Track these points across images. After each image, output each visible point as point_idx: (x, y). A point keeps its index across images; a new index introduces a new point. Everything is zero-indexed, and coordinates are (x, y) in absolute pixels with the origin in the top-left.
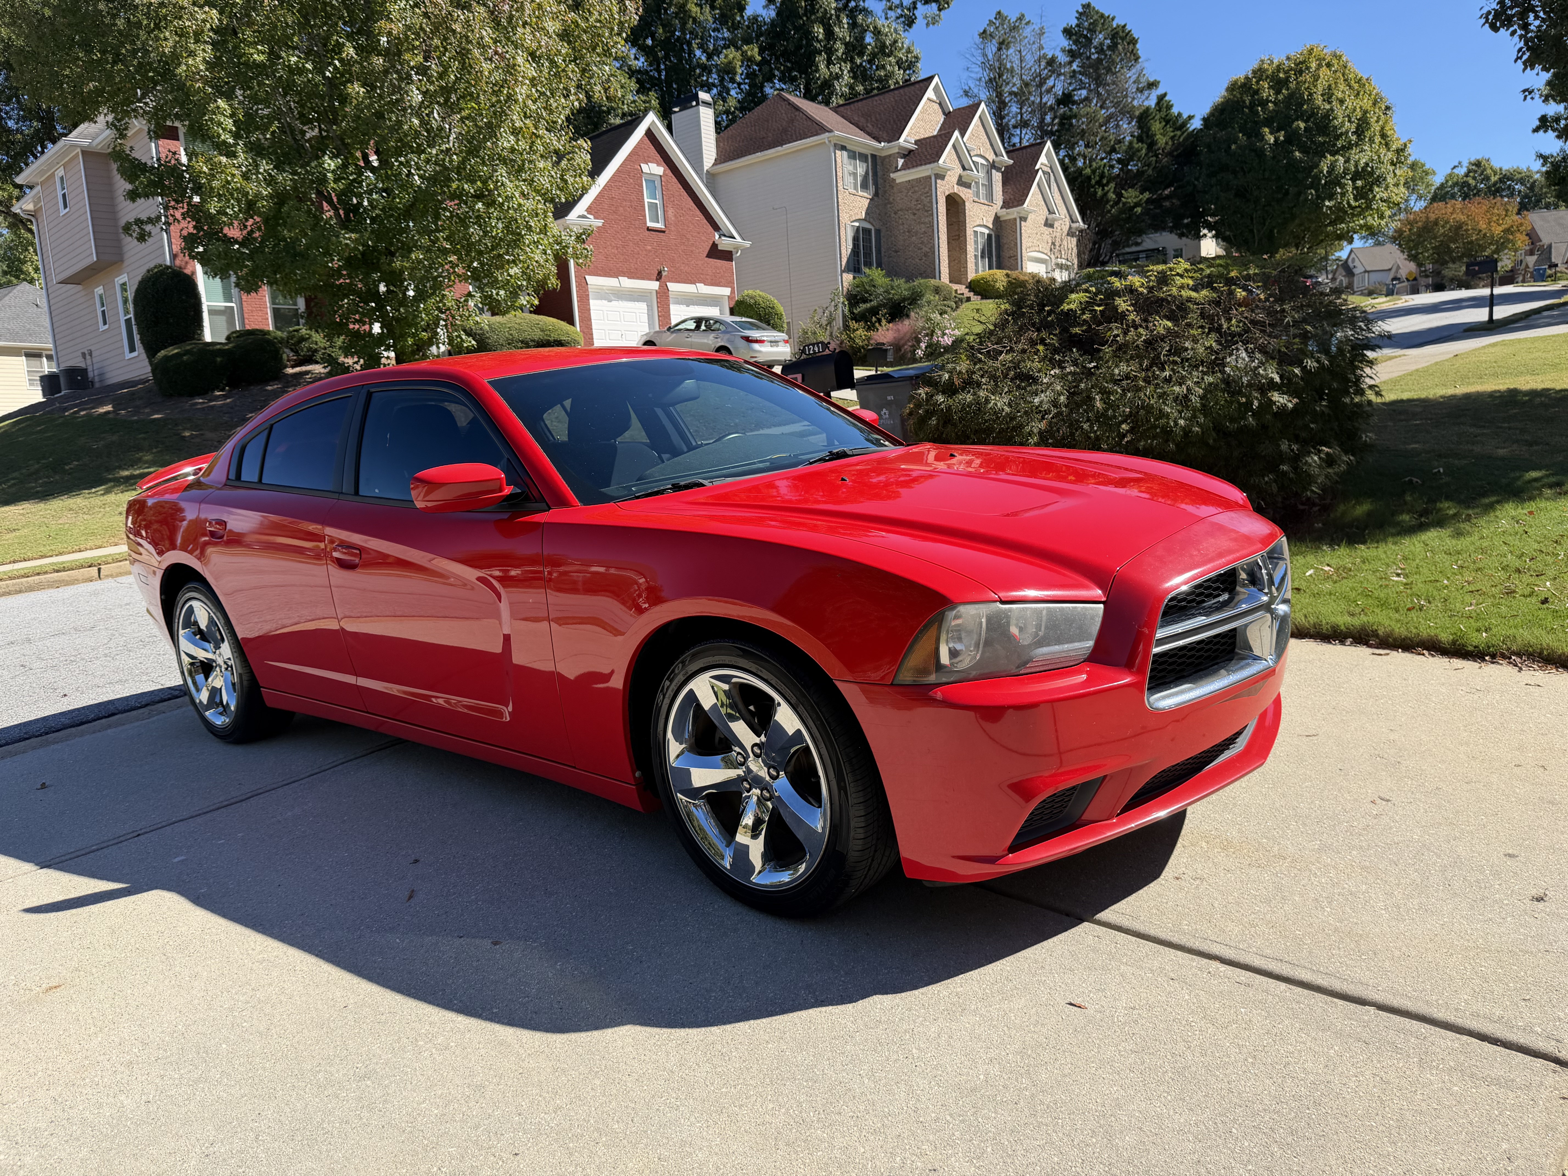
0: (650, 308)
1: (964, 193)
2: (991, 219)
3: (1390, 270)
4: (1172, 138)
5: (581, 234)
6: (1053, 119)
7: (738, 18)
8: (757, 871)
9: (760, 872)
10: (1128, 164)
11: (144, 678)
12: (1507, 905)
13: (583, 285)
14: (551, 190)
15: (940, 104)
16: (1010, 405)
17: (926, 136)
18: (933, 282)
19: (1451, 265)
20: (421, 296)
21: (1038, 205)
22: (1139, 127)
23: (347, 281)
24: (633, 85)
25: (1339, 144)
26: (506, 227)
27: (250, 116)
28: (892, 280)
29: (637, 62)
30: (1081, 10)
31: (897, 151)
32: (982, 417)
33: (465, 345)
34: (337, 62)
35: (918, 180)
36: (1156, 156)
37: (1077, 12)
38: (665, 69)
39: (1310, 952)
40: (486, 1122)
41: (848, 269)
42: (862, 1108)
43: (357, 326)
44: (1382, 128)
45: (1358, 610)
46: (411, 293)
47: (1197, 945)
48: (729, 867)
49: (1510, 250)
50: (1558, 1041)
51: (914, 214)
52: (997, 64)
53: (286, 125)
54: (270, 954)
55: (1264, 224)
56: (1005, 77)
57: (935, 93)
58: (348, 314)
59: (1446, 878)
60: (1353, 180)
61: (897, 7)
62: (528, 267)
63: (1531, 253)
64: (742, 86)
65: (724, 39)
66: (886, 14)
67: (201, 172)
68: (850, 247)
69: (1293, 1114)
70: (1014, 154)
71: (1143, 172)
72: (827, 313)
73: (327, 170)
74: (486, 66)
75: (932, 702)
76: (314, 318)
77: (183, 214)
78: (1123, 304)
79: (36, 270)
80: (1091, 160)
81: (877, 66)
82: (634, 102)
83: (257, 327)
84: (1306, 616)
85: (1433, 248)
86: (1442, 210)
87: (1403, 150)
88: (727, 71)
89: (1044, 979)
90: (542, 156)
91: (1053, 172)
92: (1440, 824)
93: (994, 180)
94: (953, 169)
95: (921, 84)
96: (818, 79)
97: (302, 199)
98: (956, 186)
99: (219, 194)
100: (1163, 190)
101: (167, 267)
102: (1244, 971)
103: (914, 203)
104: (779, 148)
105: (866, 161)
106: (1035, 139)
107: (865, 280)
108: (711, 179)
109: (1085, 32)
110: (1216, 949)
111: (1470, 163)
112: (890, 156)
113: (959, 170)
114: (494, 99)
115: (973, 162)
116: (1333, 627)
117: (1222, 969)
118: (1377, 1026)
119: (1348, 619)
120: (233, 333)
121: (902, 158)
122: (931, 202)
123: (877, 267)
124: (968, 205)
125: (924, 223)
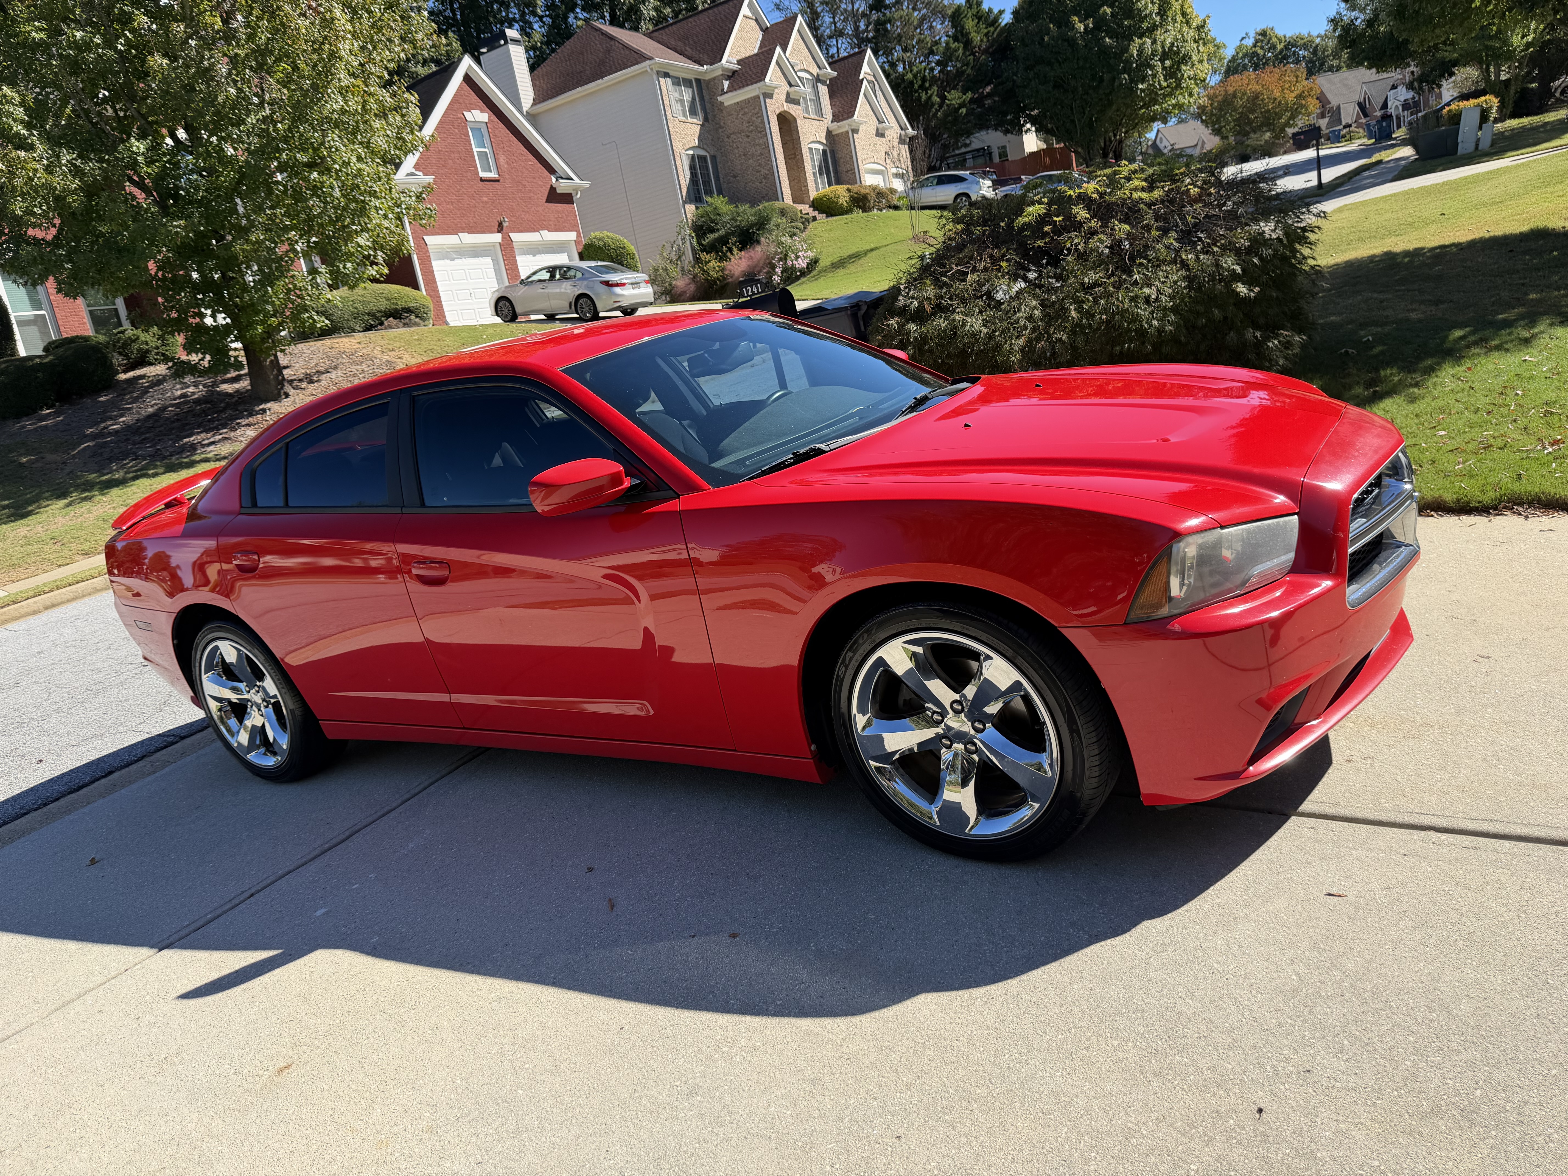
0: (495, 261)
1: (795, 110)
2: (824, 135)
3: (1196, 145)
4: (986, 35)
5: (421, 193)
6: (868, 26)
8: (971, 824)
9: (975, 823)
10: (947, 65)
13: (422, 246)
15: (756, 20)
16: (986, 326)
17: (748, 55)
18: (777, 204)
19: (1252, 135)
21: (867, 116)
22: (953, 26)
25: (1145, 25)
27: (41, 102)
28: (737, 207)
31: (721, 73)
32: (960, 342)
33: (318, 326)
34: (127, 33)
35: (747, 101)
36: (973, 54)
41: (689, 200)
44: (1182, 6)
47: (1407, 819)
48: (938, 824)
49: (1304, 115)
51: (748, 136)
53: (82, 109)
55: (1084, 114)
57: (750, 9)
60: (1162, 61)
62: (378, 236)
63: (1322, 116)
64: (544, 19)
68: (688, 175)
70: (837, 66)
71: (963, 72)
72: (675, 248)
73: (136, 153)
74: (301, 23)
75: (1170, 635)
76: (138, 316)
78: (1081, 213)
80: (911, 65)
83: (75, 334)
85: (1234, 120)
86: (1237, 82)
87: (1203, 26)
89: (1289, 876)
90: (376, 115)
91: (876, 80)
93: (820, 94)
94: (780, 86)
98: (785, 104)
99: (23, 193)
100: (984, 88)
103: (746, 125)
104: (600, 81)
105: (691, 86)
106: (854, 48)
107: (709, 209)
108: (535, 118)
110: (1426, 821)
111: (1257, 33)
112: (714, 79)
113: (786, 88)
114: (315, 57)
115: (799, 77)
117: (1443, 837)
120: (50, 344)
121: (726, 80)
122: (763, 122)
123: (718, 195)
124: (800, 122)
125: (759, 145)
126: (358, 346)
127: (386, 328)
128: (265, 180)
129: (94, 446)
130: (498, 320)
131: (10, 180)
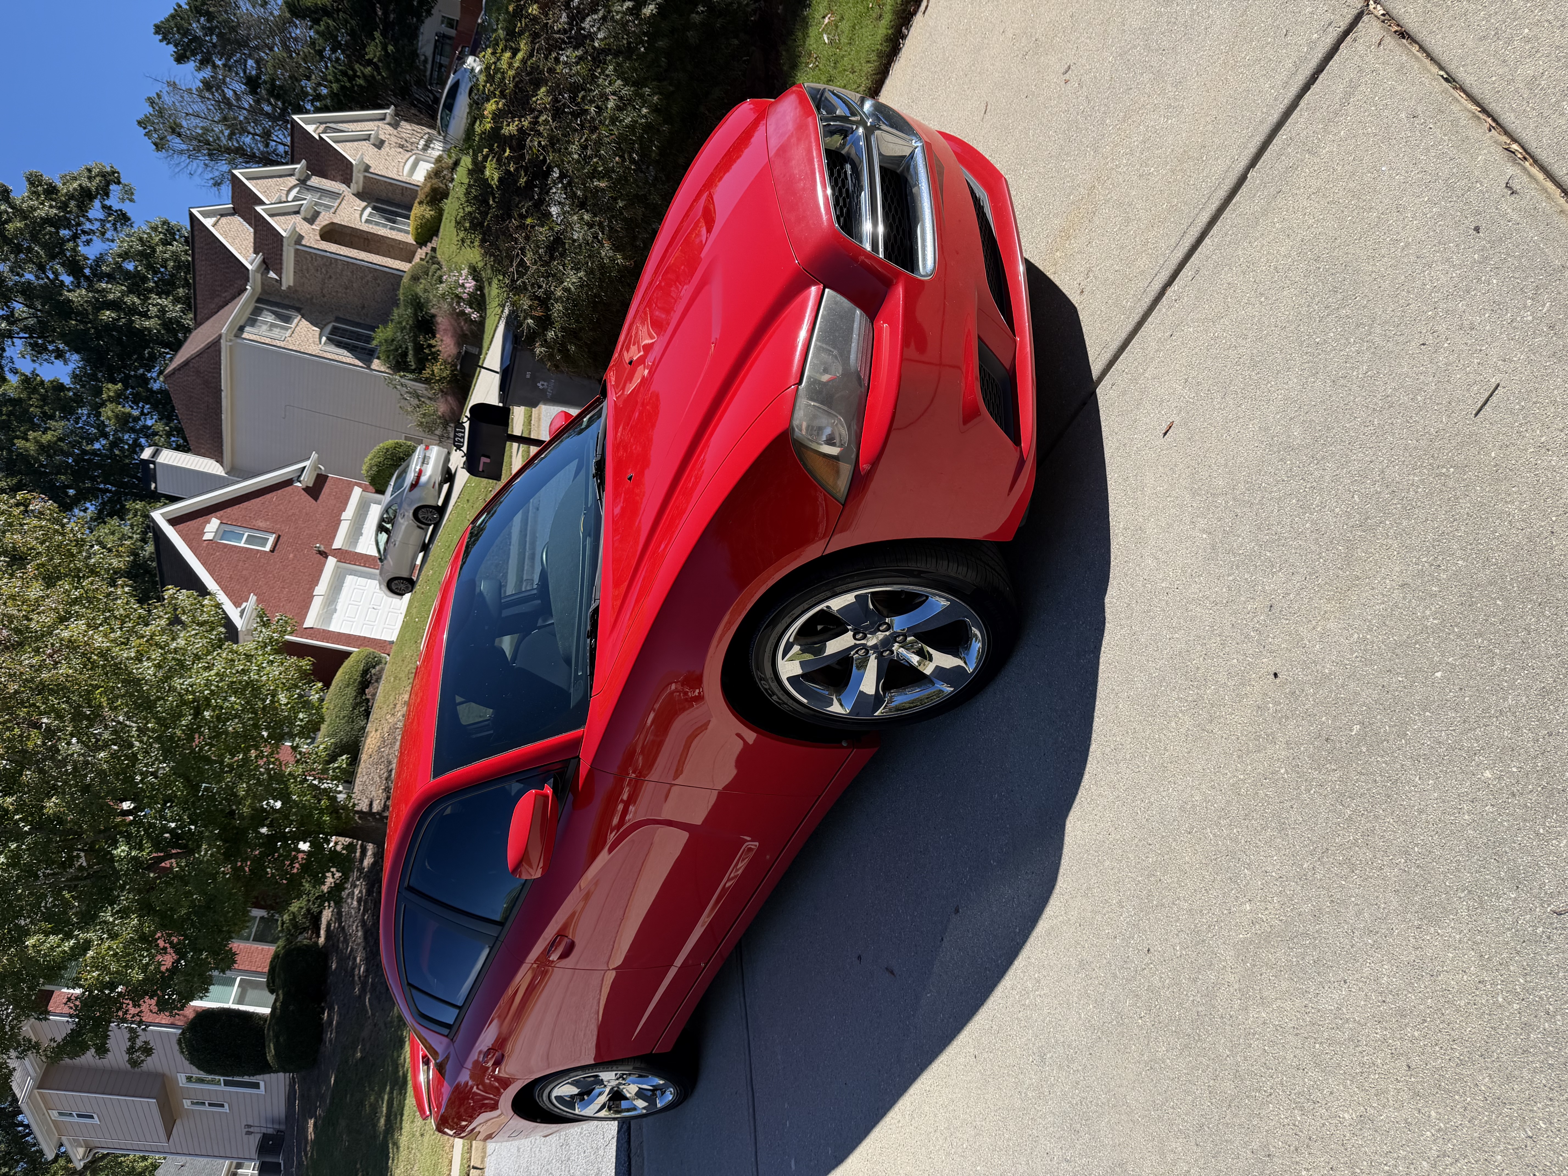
0: (353, 573)
1: (323, 220)
2: (358, 201)
5: (262, 621)
6: (270, 103)
7: (71, 394)
8: (964, 665)
9: (965, 663)
10: (339, 42)
11: (601, 1152)
12: (1197, 7)
13: (312, 632)
14: (211, 639)
15: (222, 215)
16: (578, 270)
17: (252, 240)
18: (405, 280)
20: (284, 796)
21: (357, 149)
22: (304, 18)
23: (249, 863)
24: (115, 521)
26: (235, 693)
27: (48, 917)
28: (392, 320)
29: (89, 511)
30: (160, 37)
31: (259, 275)
32: (583, 301)
33: (344, 766)
34: (17, 817)
35: (297, 262)
36: (338, 10)
37: (161, 41)
38: (105, 484)
39: (1186, 203)
40: (1113, 967)
41: (368, 362)
42: (1199, 648)
43: (297, 865)
45: (877, 10)
46: (278, 805)
47: (1147, 301)
48: (952, 689)
50: (1330, 24)
51: (330, 277)
52: (195, 143)
53: (69, 883)
54: (908, 1108)
56: (211, 139)
57: (209, 217)
58: (283, 870)
59: (1157, 50)
61: (103, 226)
62: (283, 684)
64: (145, 411)
65: (89, 416)
66: (108, 240)
67: (98, 979)
68: (346, 353)
69: (1320, 283)
70: (297, 156)
71: (352, 30)
72: (407, 396)
73: (128, 855)
74: (63, 670)
75: (870, 474)
76: (277, 904)
77: (134, 1006)
78: (510, 128)
79: (144, 1159)
80: (324, 78)
81: (162, 266)
82: (132, 526)
83: (269, 961)
84: (868, 62)
88: (124, 421)
89: (1135, 448)
90: (173, 639)
91: (326, 123)
92: (1106, 30)
93: (317, 186)
94: (295, 223)
95: (196, 228)
96: (159, 331)
97: (150, 887)
98: (314, 227)
99: (125, 966)
100: (377, 15)
101: (183, 1033)
102: (1184, 270)
103: (318, 274)
104: (223, 394)
105: (262, 310)
106: (286, 129)
107: (383, 348)
108: (237, 472)
109: (186, 40)
110: (1157, 286)
112: (263, 284)
113: (298, 219)
114: (100, 671)
115: (293, 201)
116: (887, 41)
117: (1176, 288)
118: (1267, 175)
119: (885, 22)
120: (268, 986)
121: (268, 273)
122: (323, 257)
123: (374, 332)
124: (336, 220)
125: (342, 270)
126: (378, 733)
127: (373, 699)
128: (194, 758)
129: (371, 995)
130: (408, 596)
131: (109, 973)
